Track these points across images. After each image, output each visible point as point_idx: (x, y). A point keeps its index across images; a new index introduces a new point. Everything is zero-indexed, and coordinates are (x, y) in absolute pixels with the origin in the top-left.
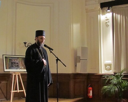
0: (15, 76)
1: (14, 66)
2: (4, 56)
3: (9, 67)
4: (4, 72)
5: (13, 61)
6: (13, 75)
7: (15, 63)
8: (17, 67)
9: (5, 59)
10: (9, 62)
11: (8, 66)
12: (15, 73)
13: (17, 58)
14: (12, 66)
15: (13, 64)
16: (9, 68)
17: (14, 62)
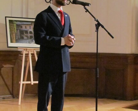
0: (27, 55)
1: (25, 38)
2: (8, 19)
3: (17, 39)
4: (8, 47)
5: (24, 28)
6: (22, 54)
7: (26, 32)
8: (30, 40)
9: (10, 25)
10: (17, 30)
11: (14, 36)
12: (26, 49)
13: (30, 23)
14: (22, 38)
15: (23, 34)
16: (17, 41)
17: (26, 29)
